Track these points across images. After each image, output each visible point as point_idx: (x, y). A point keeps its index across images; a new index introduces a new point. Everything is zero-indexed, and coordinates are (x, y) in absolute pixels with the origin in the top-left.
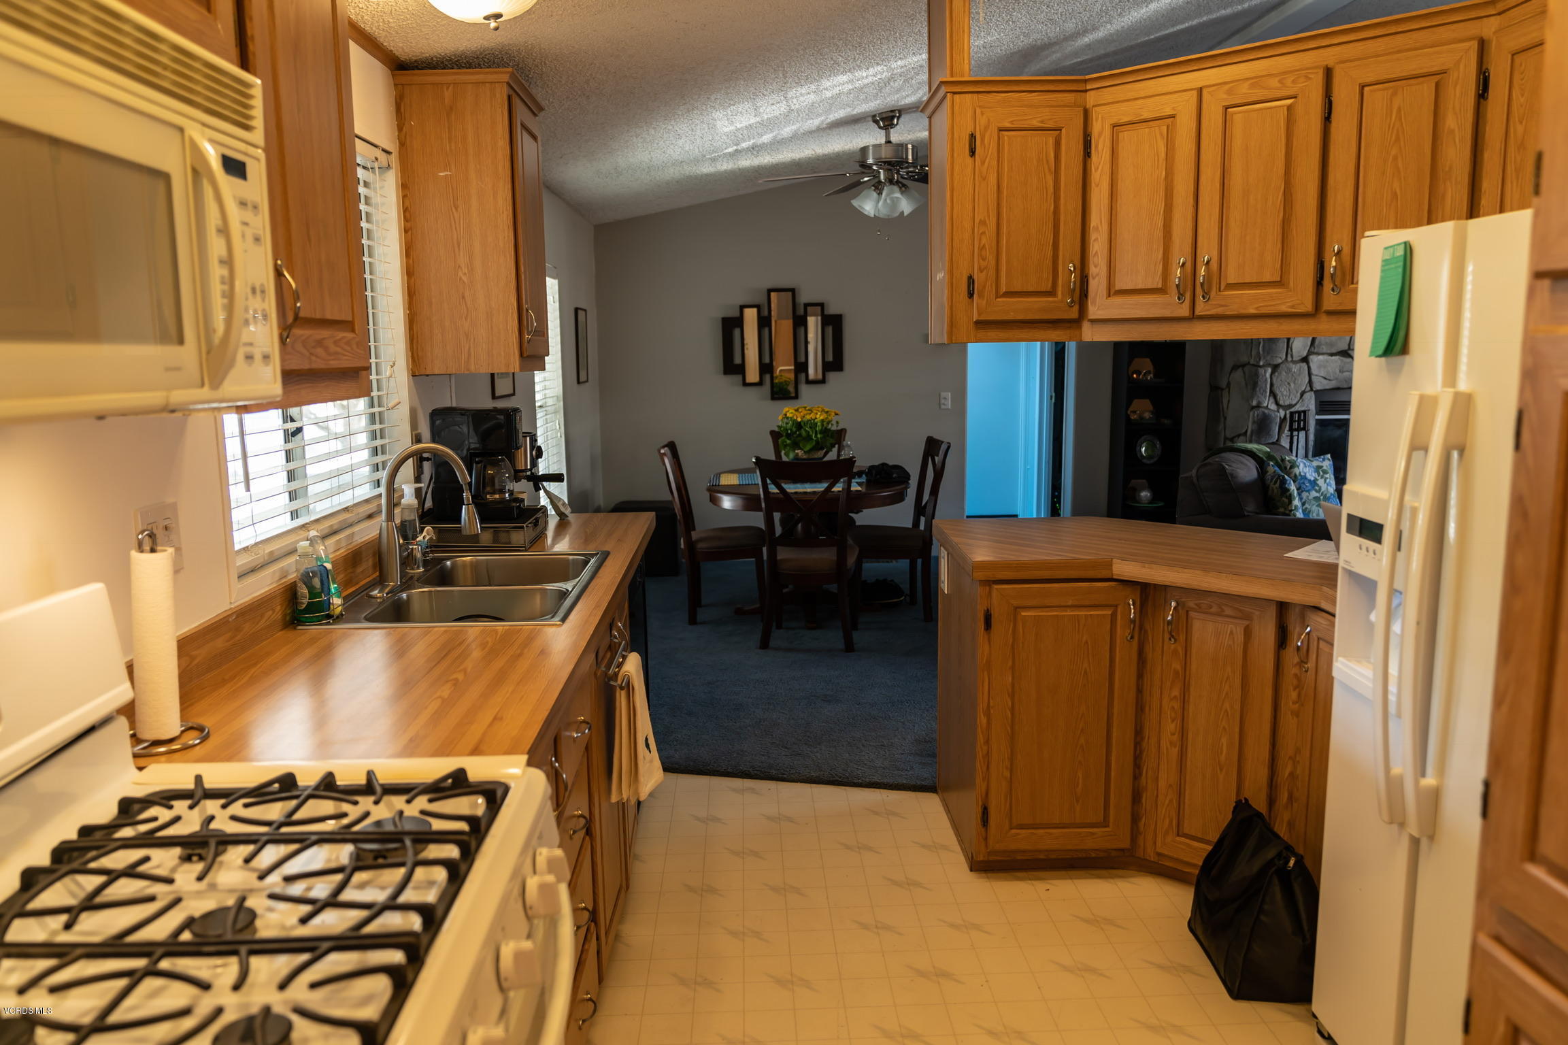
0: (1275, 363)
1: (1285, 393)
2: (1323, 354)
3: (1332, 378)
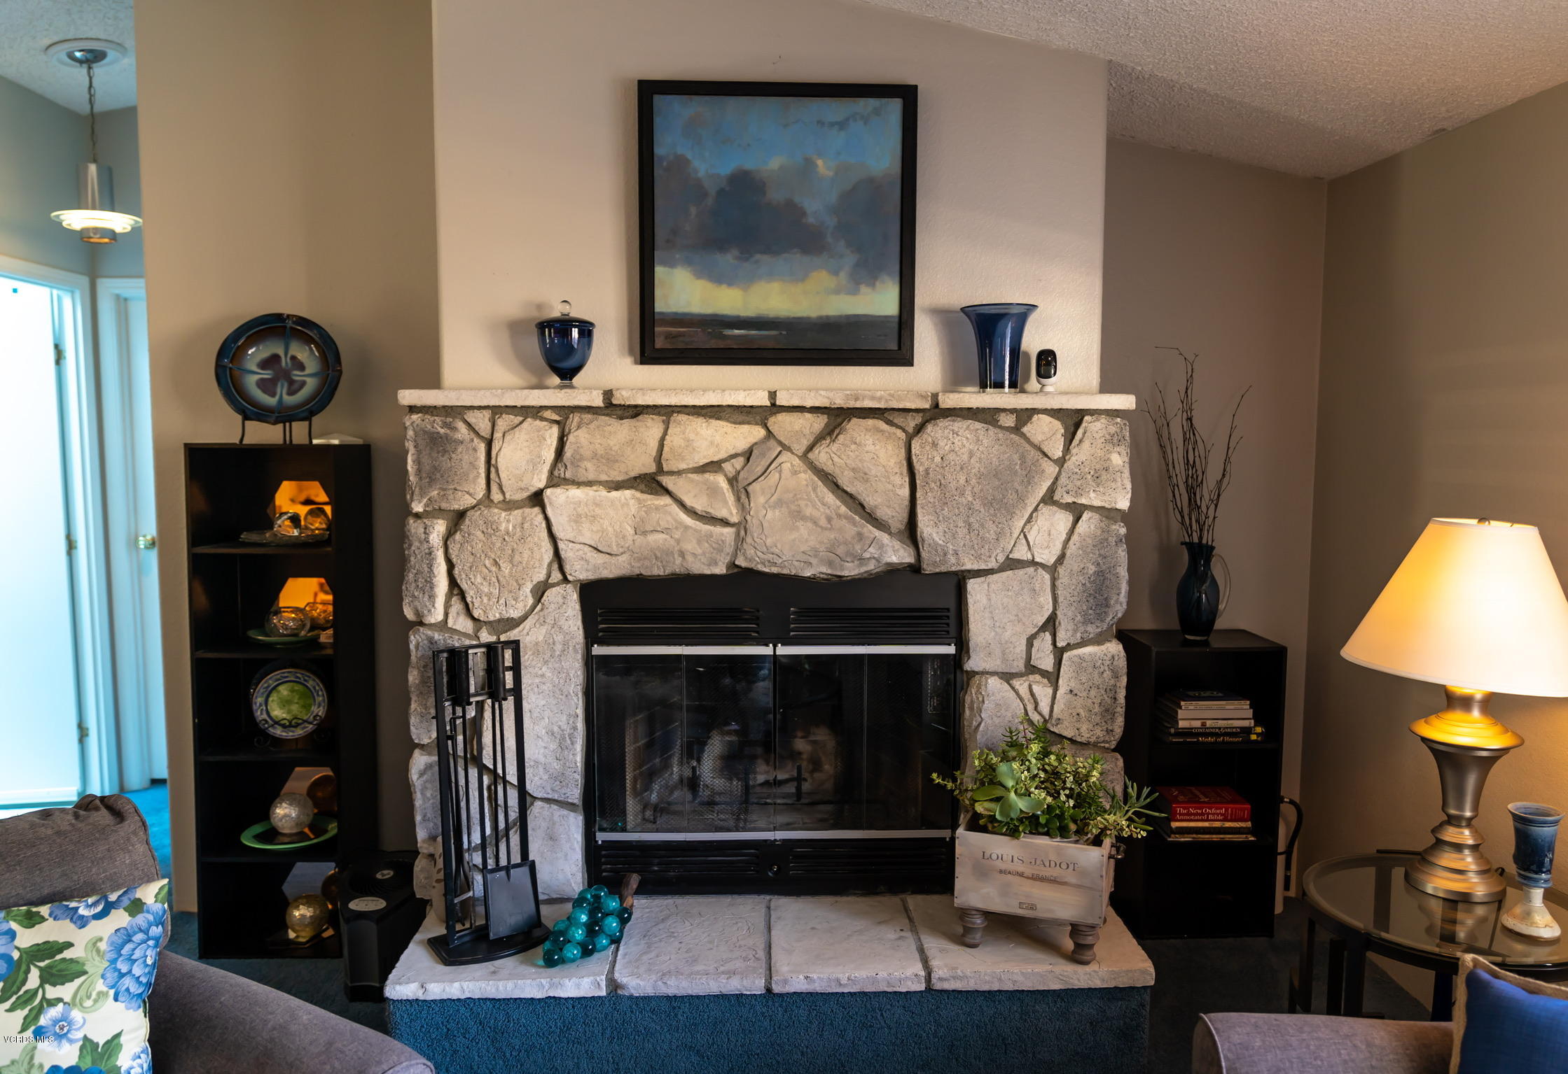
0: (456, 506)
1: (485, 589)
2: (589, 484)
3: (615, 550)
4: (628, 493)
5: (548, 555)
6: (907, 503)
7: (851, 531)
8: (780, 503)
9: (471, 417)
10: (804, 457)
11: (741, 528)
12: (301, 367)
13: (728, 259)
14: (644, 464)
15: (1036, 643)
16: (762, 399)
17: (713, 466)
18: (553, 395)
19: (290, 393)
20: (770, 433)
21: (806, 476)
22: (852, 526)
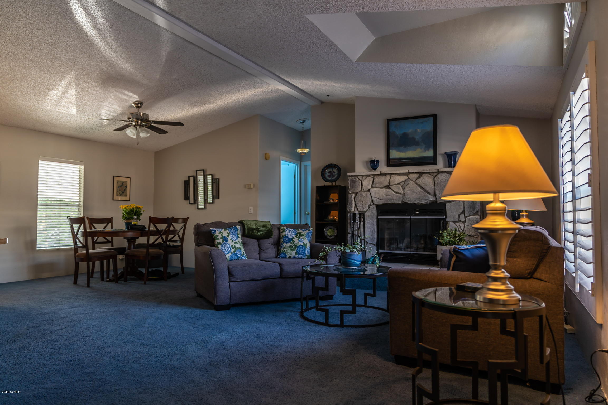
0: (356, 192)
1: (360, 206)
2: (378, 187)
3: (382, 199)
4: (384, 189)
5: (371, 200)
6: (434, 189)
7: (423, 194)
8: (410, 190)
9: (359, 177)
10: (415, 182)
11: (403, 194)
12: (335, 173)
13: (402, 148)
14: (387, 183)
15: (461, 216)
16: (406, 171)
17: (399, 184)
18: (373, 173)
19: (333, 177)
20: (409, 178)
21: (415, 185)
22: (423, 193)
